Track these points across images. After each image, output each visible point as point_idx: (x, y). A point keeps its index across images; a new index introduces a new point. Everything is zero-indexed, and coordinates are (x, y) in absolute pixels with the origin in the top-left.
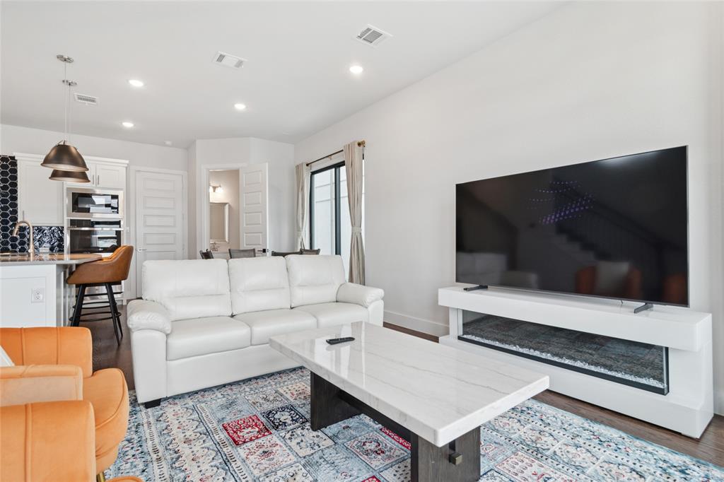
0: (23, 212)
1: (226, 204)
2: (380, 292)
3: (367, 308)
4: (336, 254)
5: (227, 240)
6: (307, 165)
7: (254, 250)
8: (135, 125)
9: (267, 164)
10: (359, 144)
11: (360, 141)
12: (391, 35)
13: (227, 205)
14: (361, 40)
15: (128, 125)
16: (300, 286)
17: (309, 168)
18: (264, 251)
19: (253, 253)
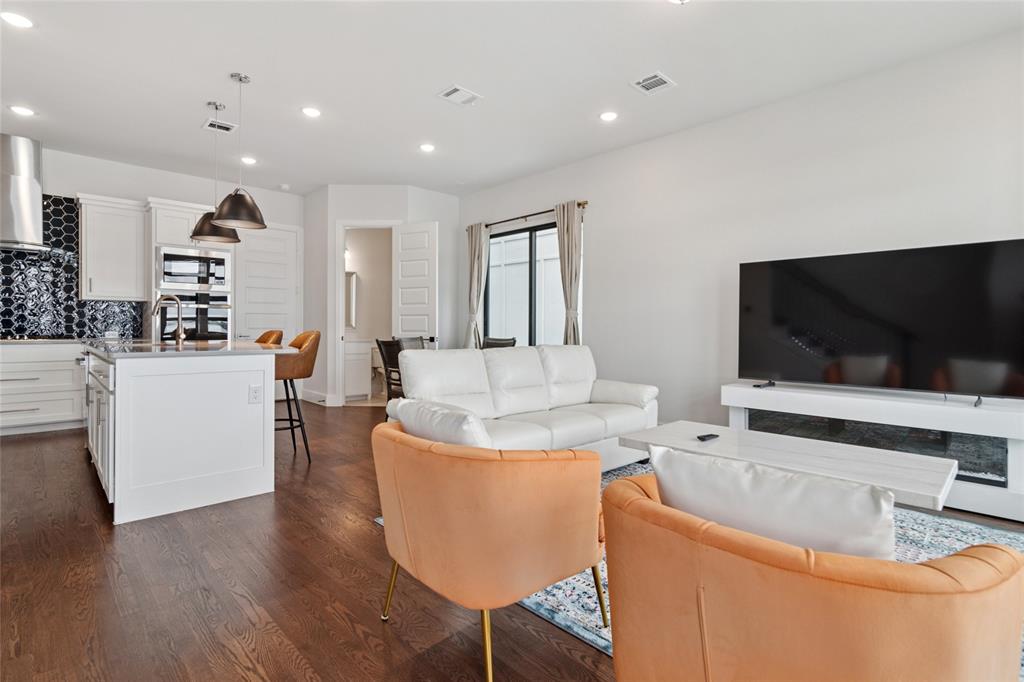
0: (90, 280)
1: (352, 274)
2: (653, 391)
3: (642, 408)
4: (530, 344)
5: (354, 325)
6: (487, 226)
7: (421, 337)
8: (258, 162)
9: (437, 223)
10: (579, 205)
11: (580, 201)
12: (676, 84)
13: (354, 276)
14: (638, 87)
15: (249, 161)
16: (556, 383)
17: (488, 229)
18: (432, 339)
19: (420, 343)
